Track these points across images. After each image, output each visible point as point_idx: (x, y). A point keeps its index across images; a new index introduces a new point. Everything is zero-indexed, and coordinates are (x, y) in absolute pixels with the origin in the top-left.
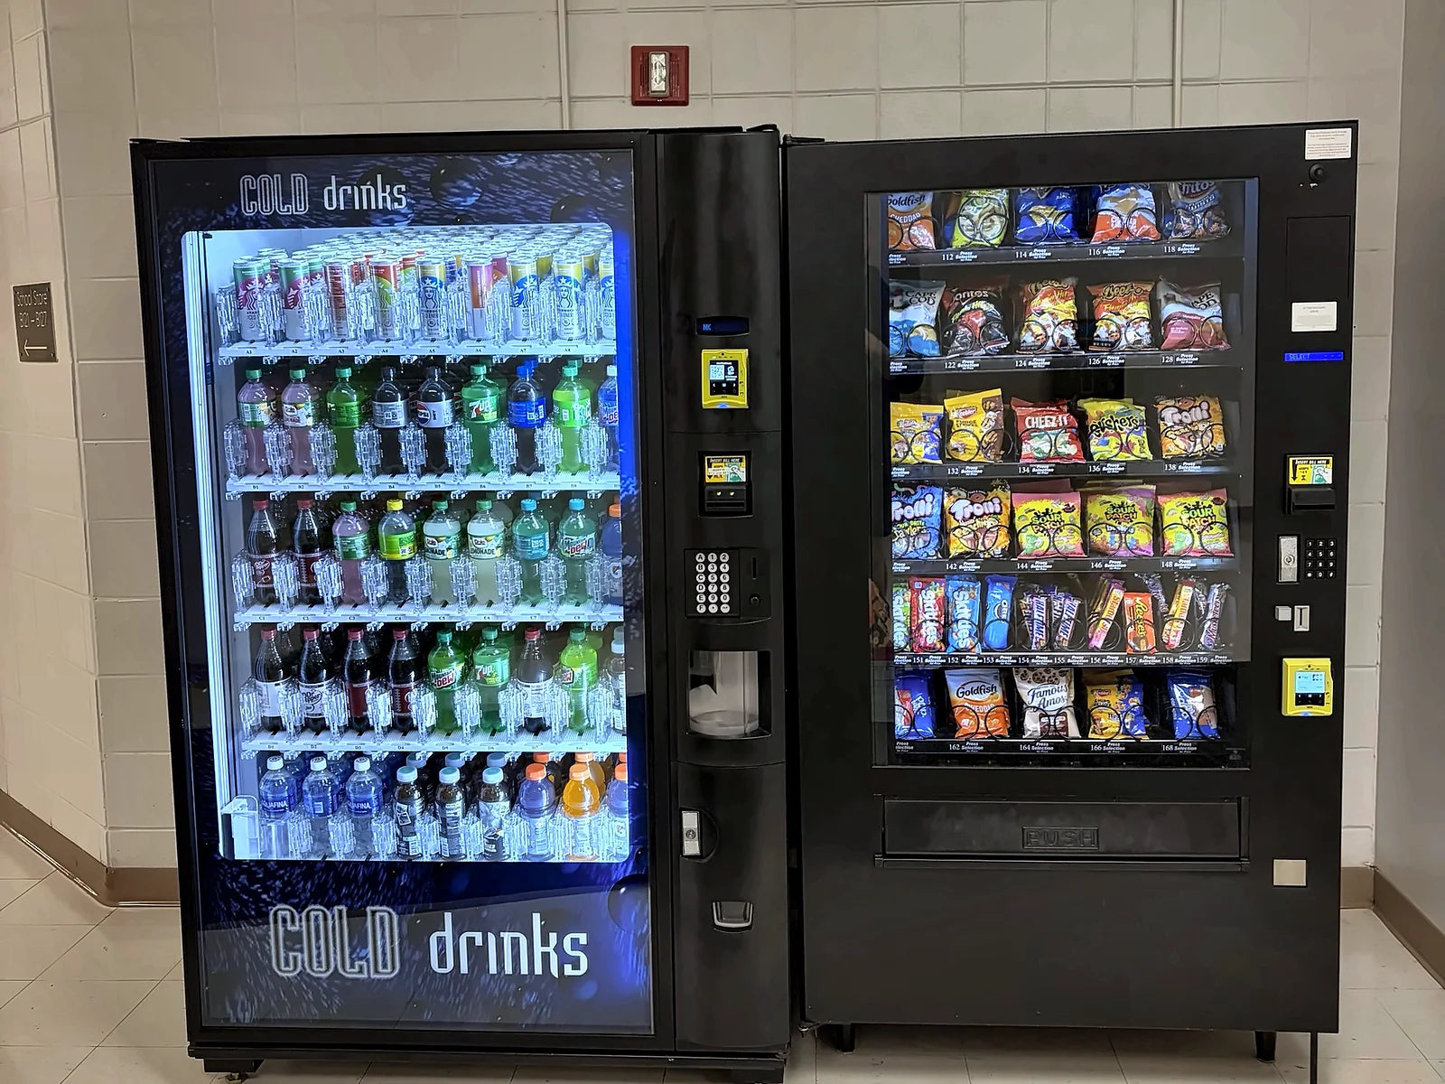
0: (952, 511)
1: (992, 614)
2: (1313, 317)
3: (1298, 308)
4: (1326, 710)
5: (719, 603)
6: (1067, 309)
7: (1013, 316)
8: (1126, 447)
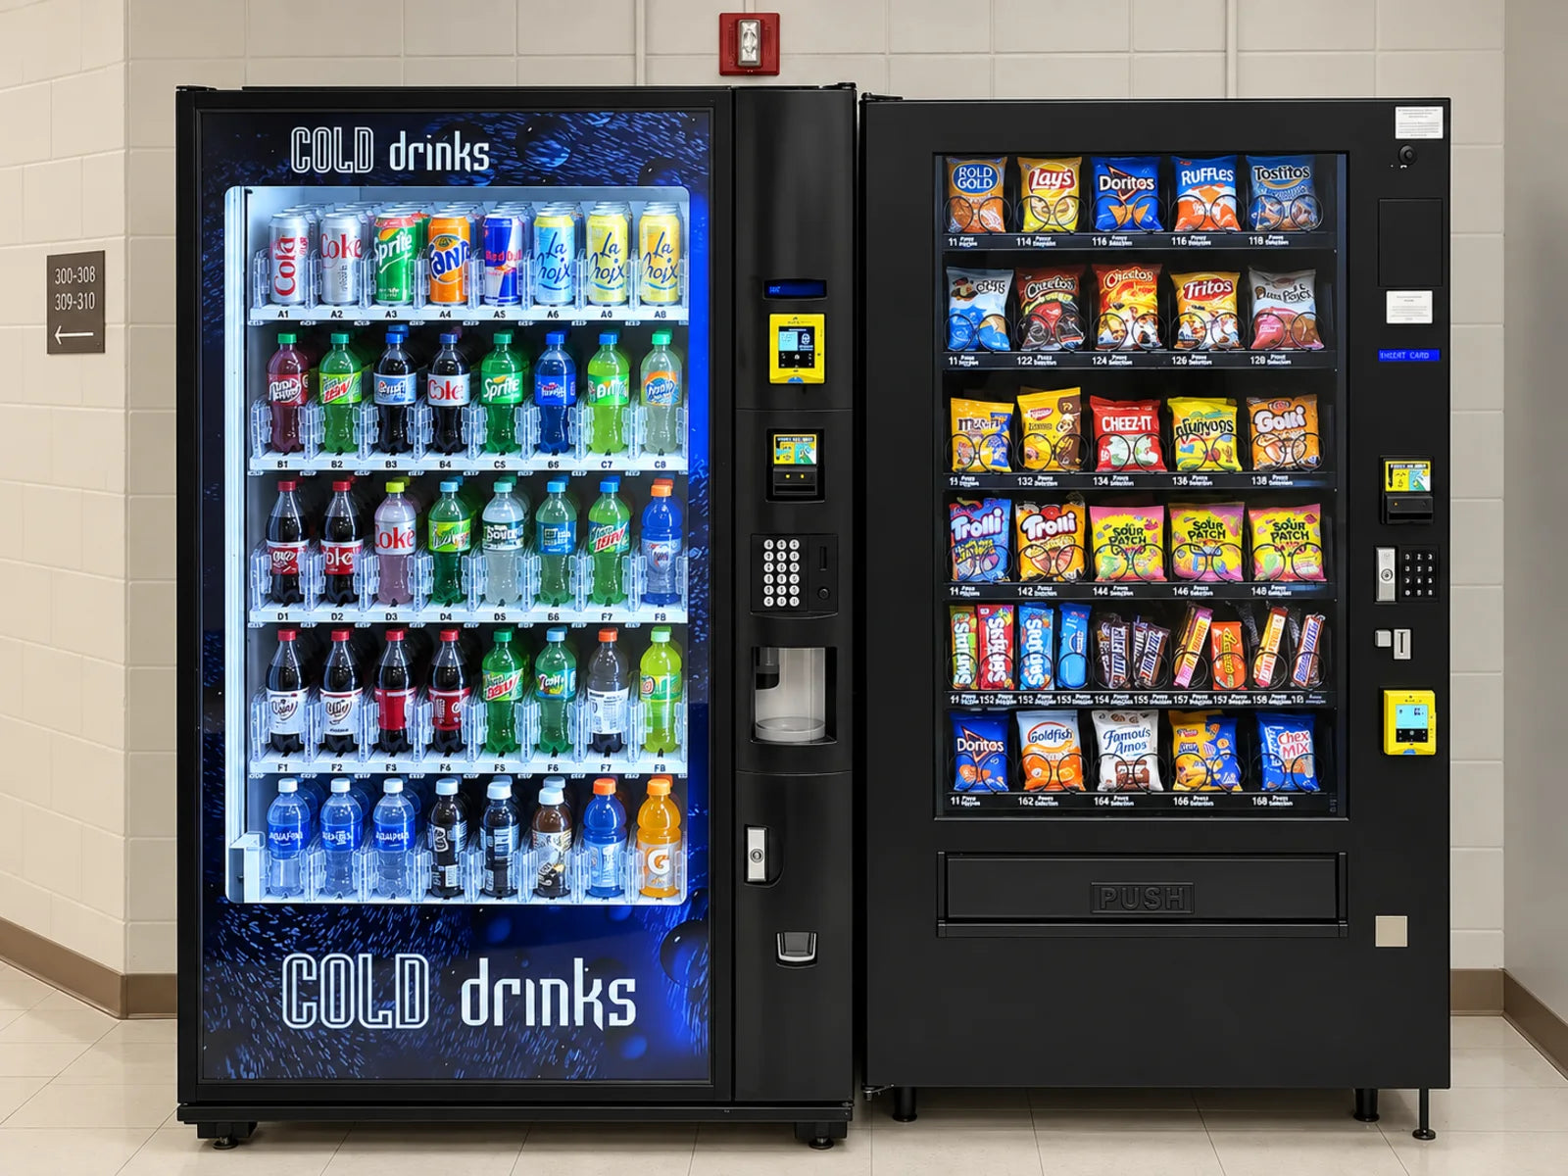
0: (1025, 528)
1: (1066, 646)
2: (1408, 307)
3: (1393, 298)
4: (1429, 747)
5: (788, 596)
6: (1147, 301)
7: (1089, 308)
8: (1212, 455)
